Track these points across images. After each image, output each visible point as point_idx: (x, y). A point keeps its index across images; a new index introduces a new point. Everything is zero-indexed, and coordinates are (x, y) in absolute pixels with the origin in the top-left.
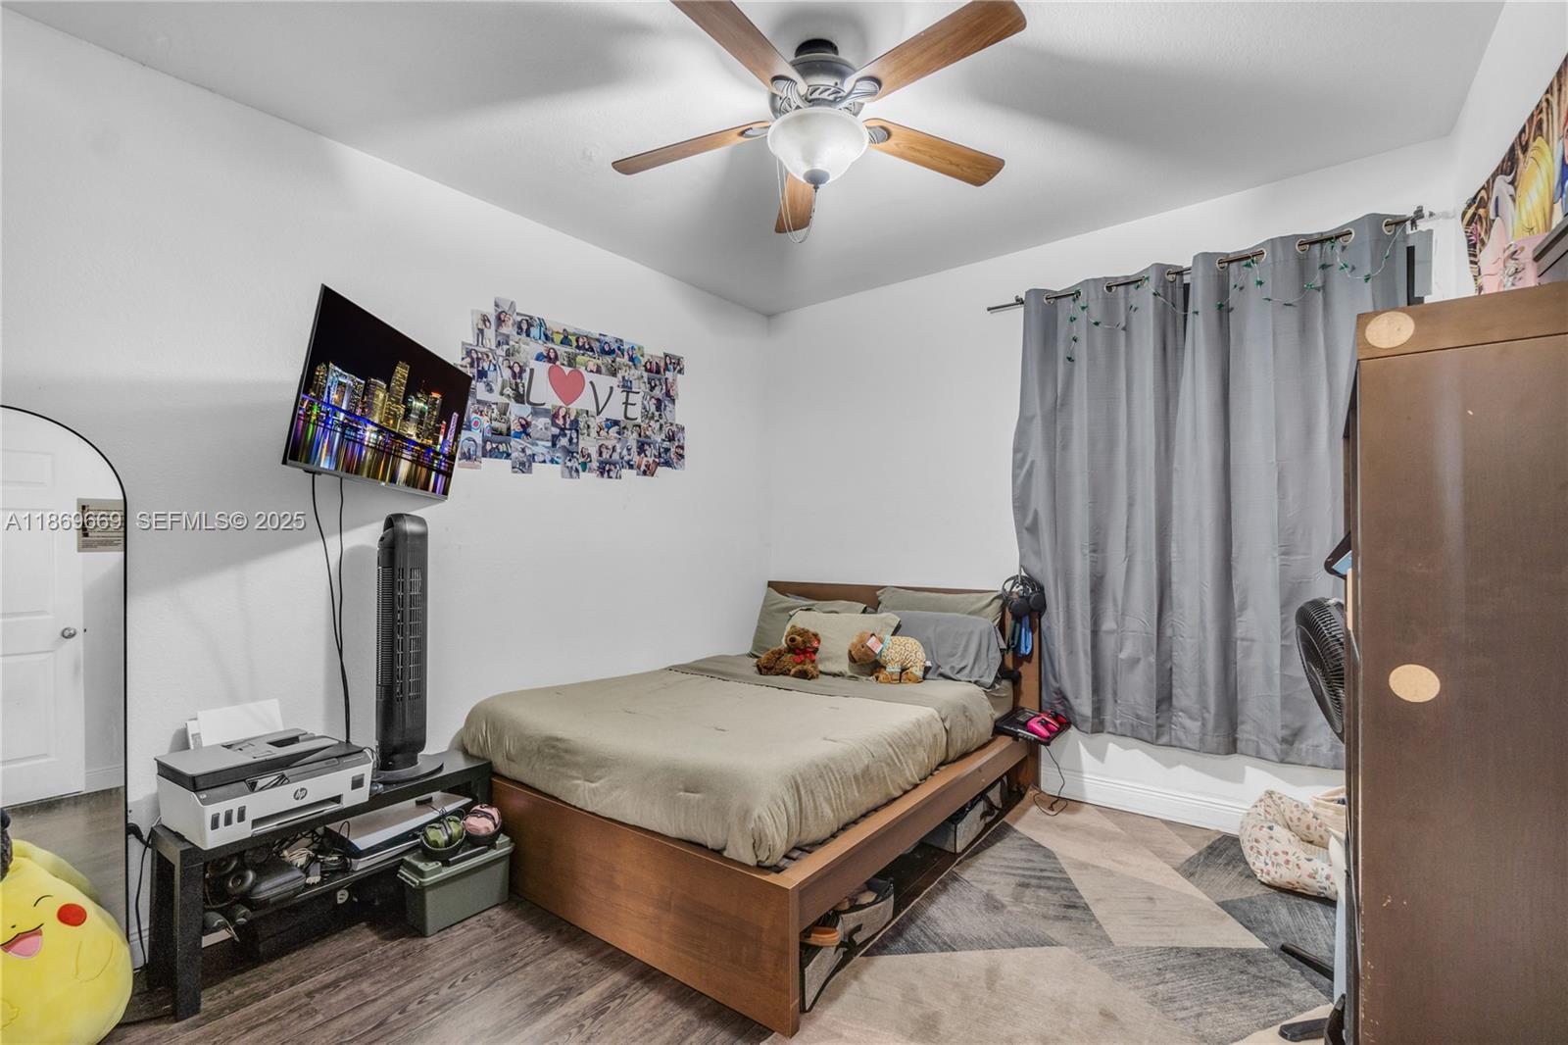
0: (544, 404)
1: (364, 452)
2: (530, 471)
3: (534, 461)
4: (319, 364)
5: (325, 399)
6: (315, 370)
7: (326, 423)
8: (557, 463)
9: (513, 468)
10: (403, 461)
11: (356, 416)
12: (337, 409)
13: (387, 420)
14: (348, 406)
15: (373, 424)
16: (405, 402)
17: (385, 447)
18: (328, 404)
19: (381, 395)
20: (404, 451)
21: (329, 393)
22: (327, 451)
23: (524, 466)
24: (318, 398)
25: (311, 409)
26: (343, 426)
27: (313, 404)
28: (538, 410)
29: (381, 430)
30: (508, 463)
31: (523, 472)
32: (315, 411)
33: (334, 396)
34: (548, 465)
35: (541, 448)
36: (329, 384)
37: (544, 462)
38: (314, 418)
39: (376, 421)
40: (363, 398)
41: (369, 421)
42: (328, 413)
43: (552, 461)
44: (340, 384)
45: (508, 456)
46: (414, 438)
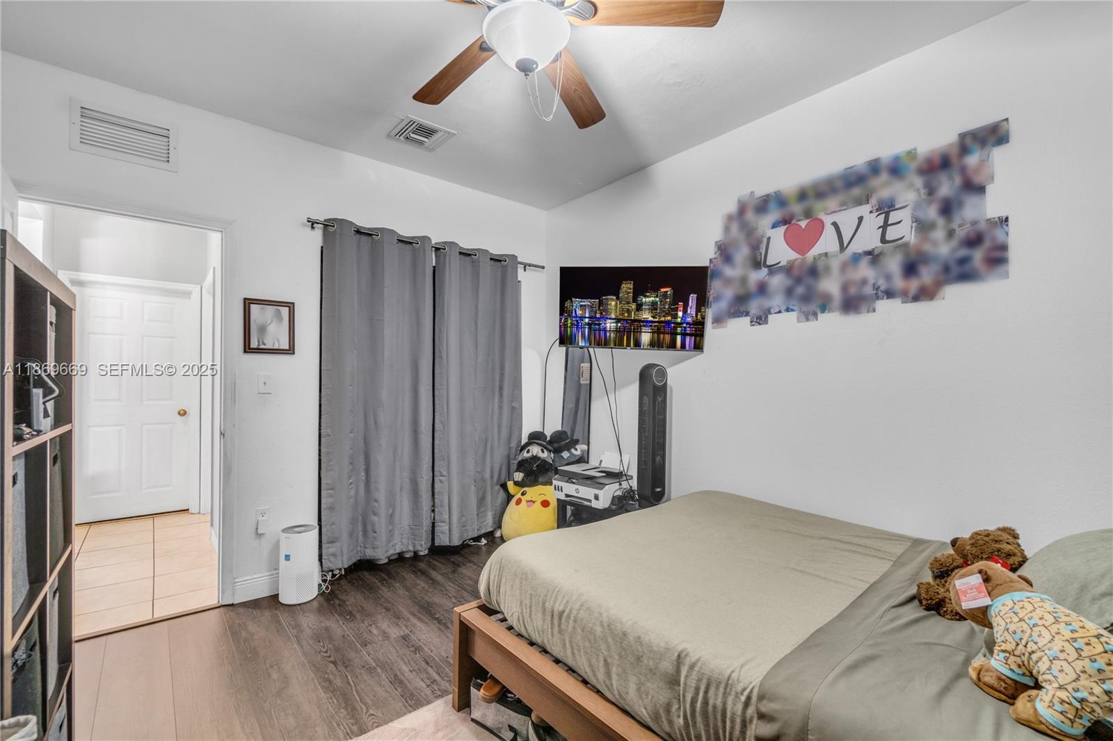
0: (780, 262)
1: (608, 334)
2: (766, 322)
3: (770, 313)
4: (566, 301)
5: (574, 315)
6: (564, 304)
7: (577, 325)
8: (792, 310)
9: (751, 322)
10: (643, 334)
11: (597, 318)
12: (582, 318)
13: (623, 314)
14: (590, 314)
15: (610, 319)
16: (635, 300)
17: (624, 329)
18: (576, 317)
19: (613, 303)
20: (643, 328)
21: (576, 312)
22: (582, 337)
23: (761, 320)
24: (570, 316)
25: (567, 321)
26: (588, 324)
27: (567, 319)
28: (773, 269)
29: (618, 320)
30: (748, 319)
31: (760, 324)
32: (569, 322)
33: (579, 312)
34: (785, 315)
35: (777, 301)
36: (574, 308)
37: (780, 312)
38: (569, 325)
39: (613, 316)
40: (599, 308)
41: (607, 318)
42: (577, 321)
43: (788, 310)
44: (581, 306)
45: (747, 314)
46: (651, 319)
